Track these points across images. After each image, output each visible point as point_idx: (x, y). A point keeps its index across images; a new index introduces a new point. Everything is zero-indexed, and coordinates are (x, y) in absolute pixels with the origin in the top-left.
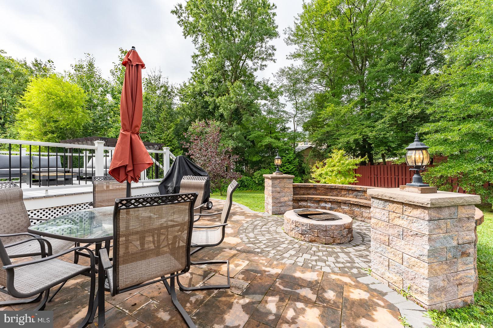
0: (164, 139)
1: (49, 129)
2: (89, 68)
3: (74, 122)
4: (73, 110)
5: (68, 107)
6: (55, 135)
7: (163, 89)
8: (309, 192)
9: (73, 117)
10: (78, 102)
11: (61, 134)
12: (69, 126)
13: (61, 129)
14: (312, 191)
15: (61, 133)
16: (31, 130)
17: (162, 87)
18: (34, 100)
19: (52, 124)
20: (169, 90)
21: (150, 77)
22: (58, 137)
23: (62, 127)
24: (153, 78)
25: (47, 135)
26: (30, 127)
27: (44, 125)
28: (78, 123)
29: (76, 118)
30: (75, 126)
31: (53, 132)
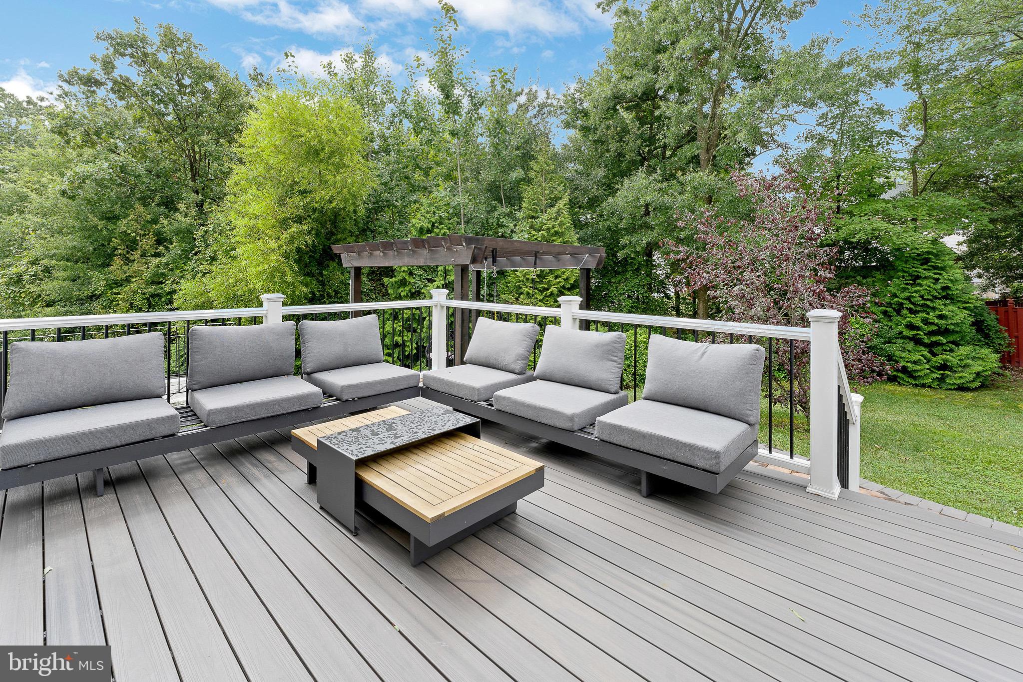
1: (291, 211)
3: (345, 191)
4: (344, 161)
5: (333, 154)
6: (305, 227)
9: (344, 180)
11: (315, 224)
12: (333, 204)
13: (317, 210)
15: (315, 219)
16: (257, 217)
18: (264, 143)
19: (298, 200)
22: (311, 232)
23: (318, 205)
25: (288, 227)
26: (255, 208)
27: (281, 202)
28: (353, 194)
29: (349, 181)
30: (346, 201)
31: (299, 220)
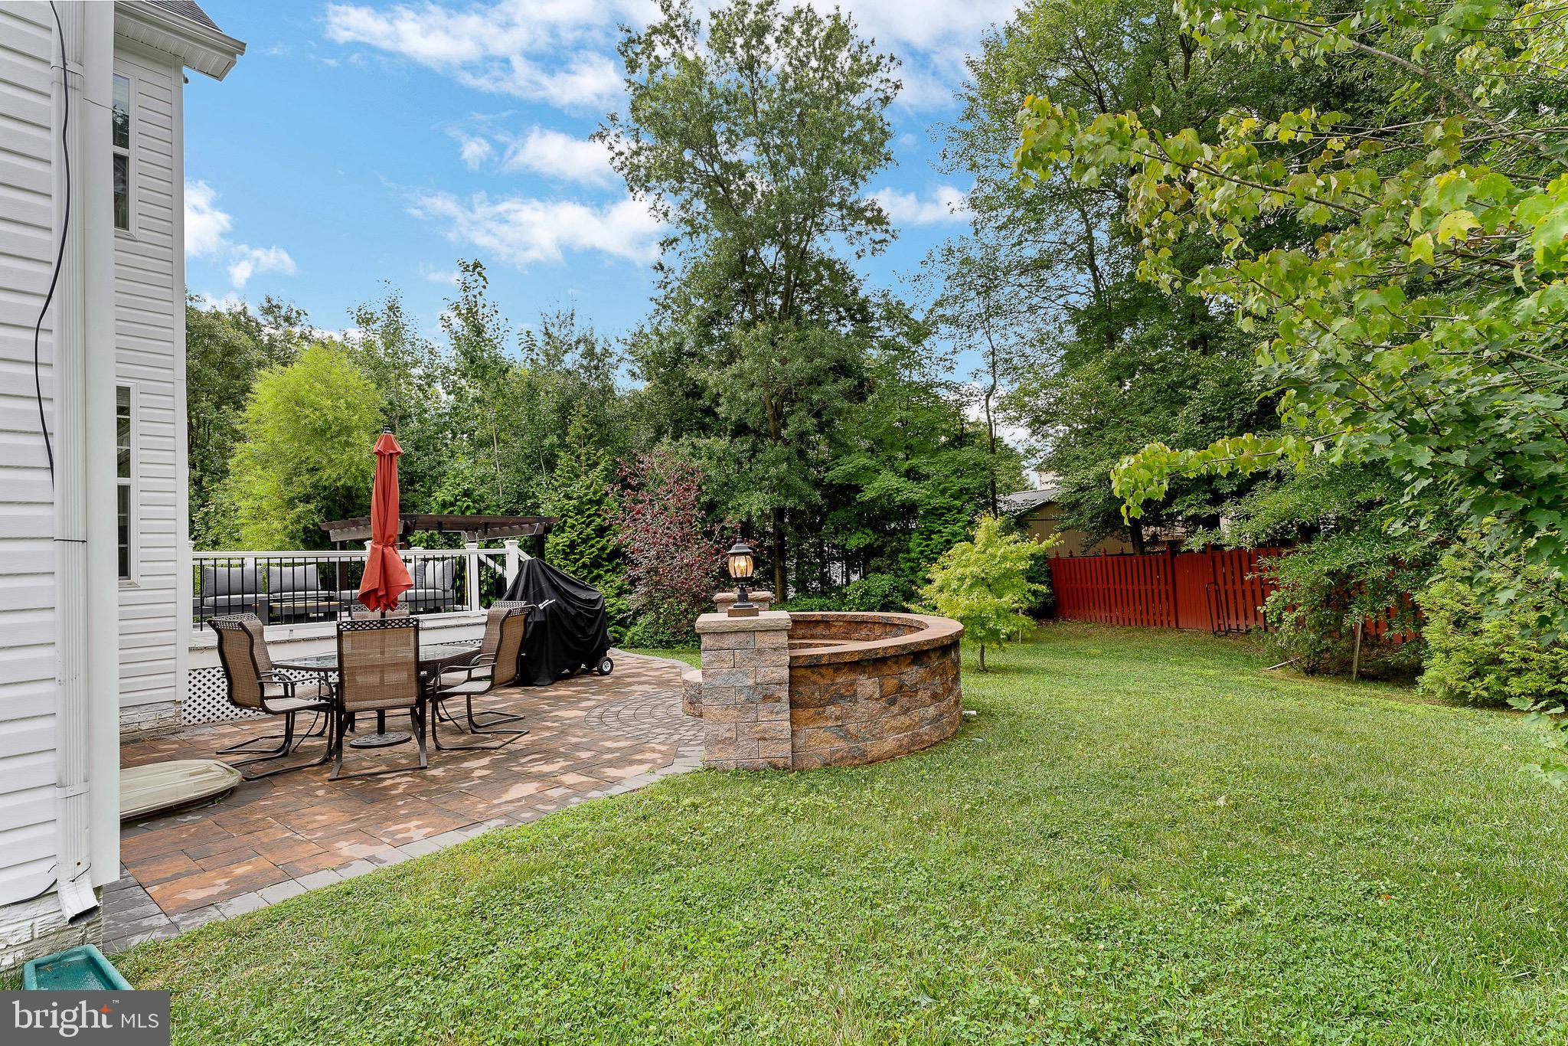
0: (579, 497)
1: (298, 490)
2: (389, 316)
3: (353, 470)
4: (350, 440)
5: (339, 433)
6: (312, 507)
7: (582, 347)
8: (814, 632)
9: (351, 458)
10: (360, 418)
11: (325, 502)
12: (342, 483)
13: (325, 488)
14: (819, 630)
15: (324, 498)
16: (262, 498)
17: (578, 342)
19: (306, 478)
20: (598, 350)
21: (547, 320)
22: (319, 511)
23: (326, 484)
24: (555, 321)
25: (295, 506)
26: (259, 489)
27: (288, 482)
28: (362, 471)
29: (356, 459)
30: (355, 479)
31: (307, 499)
